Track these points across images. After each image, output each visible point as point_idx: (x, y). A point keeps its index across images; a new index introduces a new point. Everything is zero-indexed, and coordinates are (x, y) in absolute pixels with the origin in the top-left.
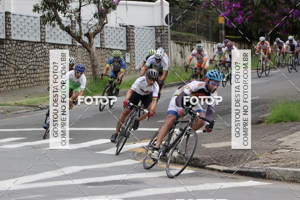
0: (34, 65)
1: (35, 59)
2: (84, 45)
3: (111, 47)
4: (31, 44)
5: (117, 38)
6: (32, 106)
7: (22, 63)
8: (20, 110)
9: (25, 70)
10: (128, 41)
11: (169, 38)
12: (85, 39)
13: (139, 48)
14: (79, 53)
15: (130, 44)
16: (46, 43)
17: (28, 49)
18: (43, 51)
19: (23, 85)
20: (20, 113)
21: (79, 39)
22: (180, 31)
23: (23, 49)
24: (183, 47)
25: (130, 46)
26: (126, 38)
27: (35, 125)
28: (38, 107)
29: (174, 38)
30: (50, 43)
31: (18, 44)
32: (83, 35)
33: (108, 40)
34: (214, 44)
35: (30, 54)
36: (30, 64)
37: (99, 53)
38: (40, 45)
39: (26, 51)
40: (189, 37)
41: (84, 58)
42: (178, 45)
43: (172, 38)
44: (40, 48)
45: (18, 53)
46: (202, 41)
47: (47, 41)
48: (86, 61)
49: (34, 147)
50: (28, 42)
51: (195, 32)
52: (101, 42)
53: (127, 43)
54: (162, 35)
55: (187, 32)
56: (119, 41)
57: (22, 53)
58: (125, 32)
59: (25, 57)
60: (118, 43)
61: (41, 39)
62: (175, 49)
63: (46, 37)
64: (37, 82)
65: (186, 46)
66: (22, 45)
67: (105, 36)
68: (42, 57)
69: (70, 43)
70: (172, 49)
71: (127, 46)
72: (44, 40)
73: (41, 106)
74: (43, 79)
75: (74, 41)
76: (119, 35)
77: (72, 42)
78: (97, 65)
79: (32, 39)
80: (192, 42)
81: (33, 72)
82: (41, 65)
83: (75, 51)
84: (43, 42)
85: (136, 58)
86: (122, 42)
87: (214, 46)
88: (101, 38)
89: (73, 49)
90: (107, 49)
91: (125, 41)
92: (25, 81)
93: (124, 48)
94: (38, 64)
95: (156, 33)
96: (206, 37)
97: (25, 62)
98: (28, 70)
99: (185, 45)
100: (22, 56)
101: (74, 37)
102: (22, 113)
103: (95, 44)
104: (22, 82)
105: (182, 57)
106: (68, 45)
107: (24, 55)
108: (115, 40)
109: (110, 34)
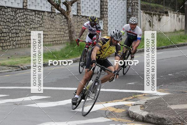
0: (16, 29)
1: (17, 24)
2: (62, 12)
3: (87, 15)
4: (14, 10)
5: (92, 6)
6: (13, 66)
7: (6, 27)
8: (3, 69)
9: (8, 34)
10: (102, 10)
11: (139, 8)
12: (63, 7)
13: (112, 16)
14: (58, 20)
15: (104, 13)
16: (28, 9)
17: (11, 14)
18: (25, 16)
19: (6, 48)
20: (3, 72)
21: (58, 7)
22: (149, 2)
23: (7, 14)
24: (152, 17)
25: (103, 14)
26: (100, 7)
27: (17, 83)
28: (19, 67)
29: (144, 8)
30: (31, 10)
31: (2, 10)
32: (62, 3)
33: (84, 8)
34: (179, 14)
35: (12, 19)
36: (12, 28)
37: (76, 20)
38: (22, 11)
39: (9, 16)
40: (157, 8)
41: (62, 24)
42: (147, 15)
43: (142, 8)
44: (22, 14)
45: (2, 18)
46: (169, 12)
47: (28, 7)
48: (64, 27)
49: (15, 104)
50: (11, 8)
51: (163, 3)
52: (77, 10)
53: (101, 12)
54: (132, 6)
55: (155, 3)
56: (94, 9)
57: (6, 18)
58: (100, 2)
59: (8, 22)
60: (92, 11)
61: (23, 6)
62: (145, 18)
63: (28, 4)
64: (18, 44)
65: (154, 16)
66: (6, 10)
67: (81, 5)
68: (24, 22)
69: (50, 10)
70: (141, 18)
71: (101, 14)
72: (26, 6)
73: (22, 67)
74: (24, 43)
75: (53, 8)
76: (93, 4)
77: (52, 10)
78: (74, 31)
79: (15, 6)
80: (160, 12)
81: (15, 36)
82: (22, 29)
83: (53, 17)
84: (25, 9)
85: (108, 26)
86: (96, 10)
87: (180, 17)
88: (77, 6)
89: (52, 16)
90: (83, 17)
91: (99, 10)
92: (8, 44)
93: (98, 16)
94: (20, 28)
95: (127, 3)
96: (173, 8)
97: (8, 26)
98: (11, 33)
99: (154, 14)
100: (5, 21)
101: (54, 5)
102: (5, 72)
103: (72, 12)
104: (5, 44)
105: (150, 25)
106: (48, 12)
107: (8, 20)
108: (90, 9)
109: (86, 3)
